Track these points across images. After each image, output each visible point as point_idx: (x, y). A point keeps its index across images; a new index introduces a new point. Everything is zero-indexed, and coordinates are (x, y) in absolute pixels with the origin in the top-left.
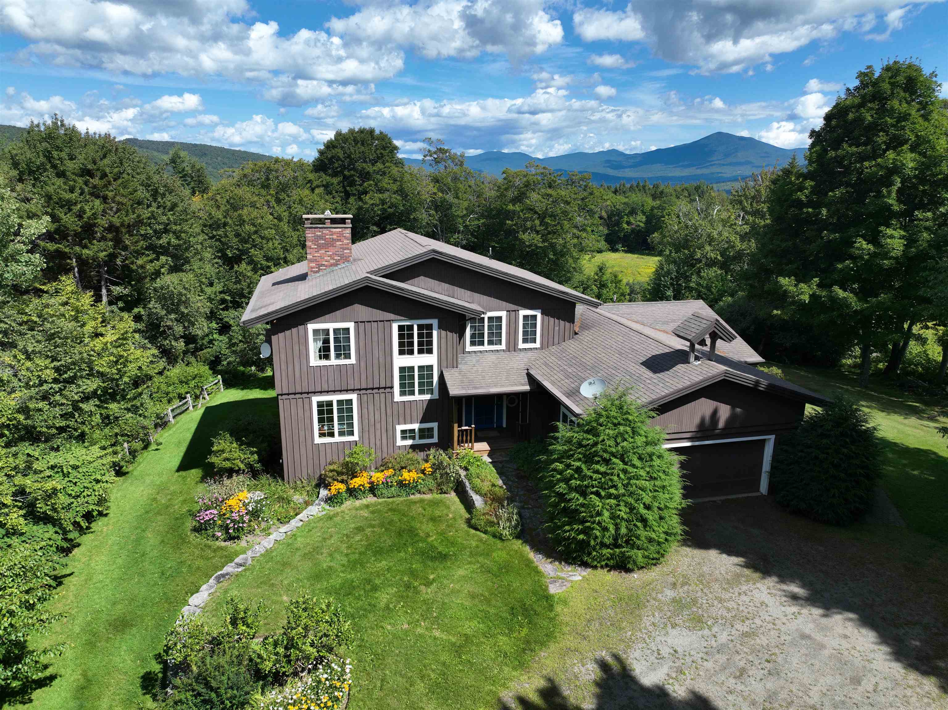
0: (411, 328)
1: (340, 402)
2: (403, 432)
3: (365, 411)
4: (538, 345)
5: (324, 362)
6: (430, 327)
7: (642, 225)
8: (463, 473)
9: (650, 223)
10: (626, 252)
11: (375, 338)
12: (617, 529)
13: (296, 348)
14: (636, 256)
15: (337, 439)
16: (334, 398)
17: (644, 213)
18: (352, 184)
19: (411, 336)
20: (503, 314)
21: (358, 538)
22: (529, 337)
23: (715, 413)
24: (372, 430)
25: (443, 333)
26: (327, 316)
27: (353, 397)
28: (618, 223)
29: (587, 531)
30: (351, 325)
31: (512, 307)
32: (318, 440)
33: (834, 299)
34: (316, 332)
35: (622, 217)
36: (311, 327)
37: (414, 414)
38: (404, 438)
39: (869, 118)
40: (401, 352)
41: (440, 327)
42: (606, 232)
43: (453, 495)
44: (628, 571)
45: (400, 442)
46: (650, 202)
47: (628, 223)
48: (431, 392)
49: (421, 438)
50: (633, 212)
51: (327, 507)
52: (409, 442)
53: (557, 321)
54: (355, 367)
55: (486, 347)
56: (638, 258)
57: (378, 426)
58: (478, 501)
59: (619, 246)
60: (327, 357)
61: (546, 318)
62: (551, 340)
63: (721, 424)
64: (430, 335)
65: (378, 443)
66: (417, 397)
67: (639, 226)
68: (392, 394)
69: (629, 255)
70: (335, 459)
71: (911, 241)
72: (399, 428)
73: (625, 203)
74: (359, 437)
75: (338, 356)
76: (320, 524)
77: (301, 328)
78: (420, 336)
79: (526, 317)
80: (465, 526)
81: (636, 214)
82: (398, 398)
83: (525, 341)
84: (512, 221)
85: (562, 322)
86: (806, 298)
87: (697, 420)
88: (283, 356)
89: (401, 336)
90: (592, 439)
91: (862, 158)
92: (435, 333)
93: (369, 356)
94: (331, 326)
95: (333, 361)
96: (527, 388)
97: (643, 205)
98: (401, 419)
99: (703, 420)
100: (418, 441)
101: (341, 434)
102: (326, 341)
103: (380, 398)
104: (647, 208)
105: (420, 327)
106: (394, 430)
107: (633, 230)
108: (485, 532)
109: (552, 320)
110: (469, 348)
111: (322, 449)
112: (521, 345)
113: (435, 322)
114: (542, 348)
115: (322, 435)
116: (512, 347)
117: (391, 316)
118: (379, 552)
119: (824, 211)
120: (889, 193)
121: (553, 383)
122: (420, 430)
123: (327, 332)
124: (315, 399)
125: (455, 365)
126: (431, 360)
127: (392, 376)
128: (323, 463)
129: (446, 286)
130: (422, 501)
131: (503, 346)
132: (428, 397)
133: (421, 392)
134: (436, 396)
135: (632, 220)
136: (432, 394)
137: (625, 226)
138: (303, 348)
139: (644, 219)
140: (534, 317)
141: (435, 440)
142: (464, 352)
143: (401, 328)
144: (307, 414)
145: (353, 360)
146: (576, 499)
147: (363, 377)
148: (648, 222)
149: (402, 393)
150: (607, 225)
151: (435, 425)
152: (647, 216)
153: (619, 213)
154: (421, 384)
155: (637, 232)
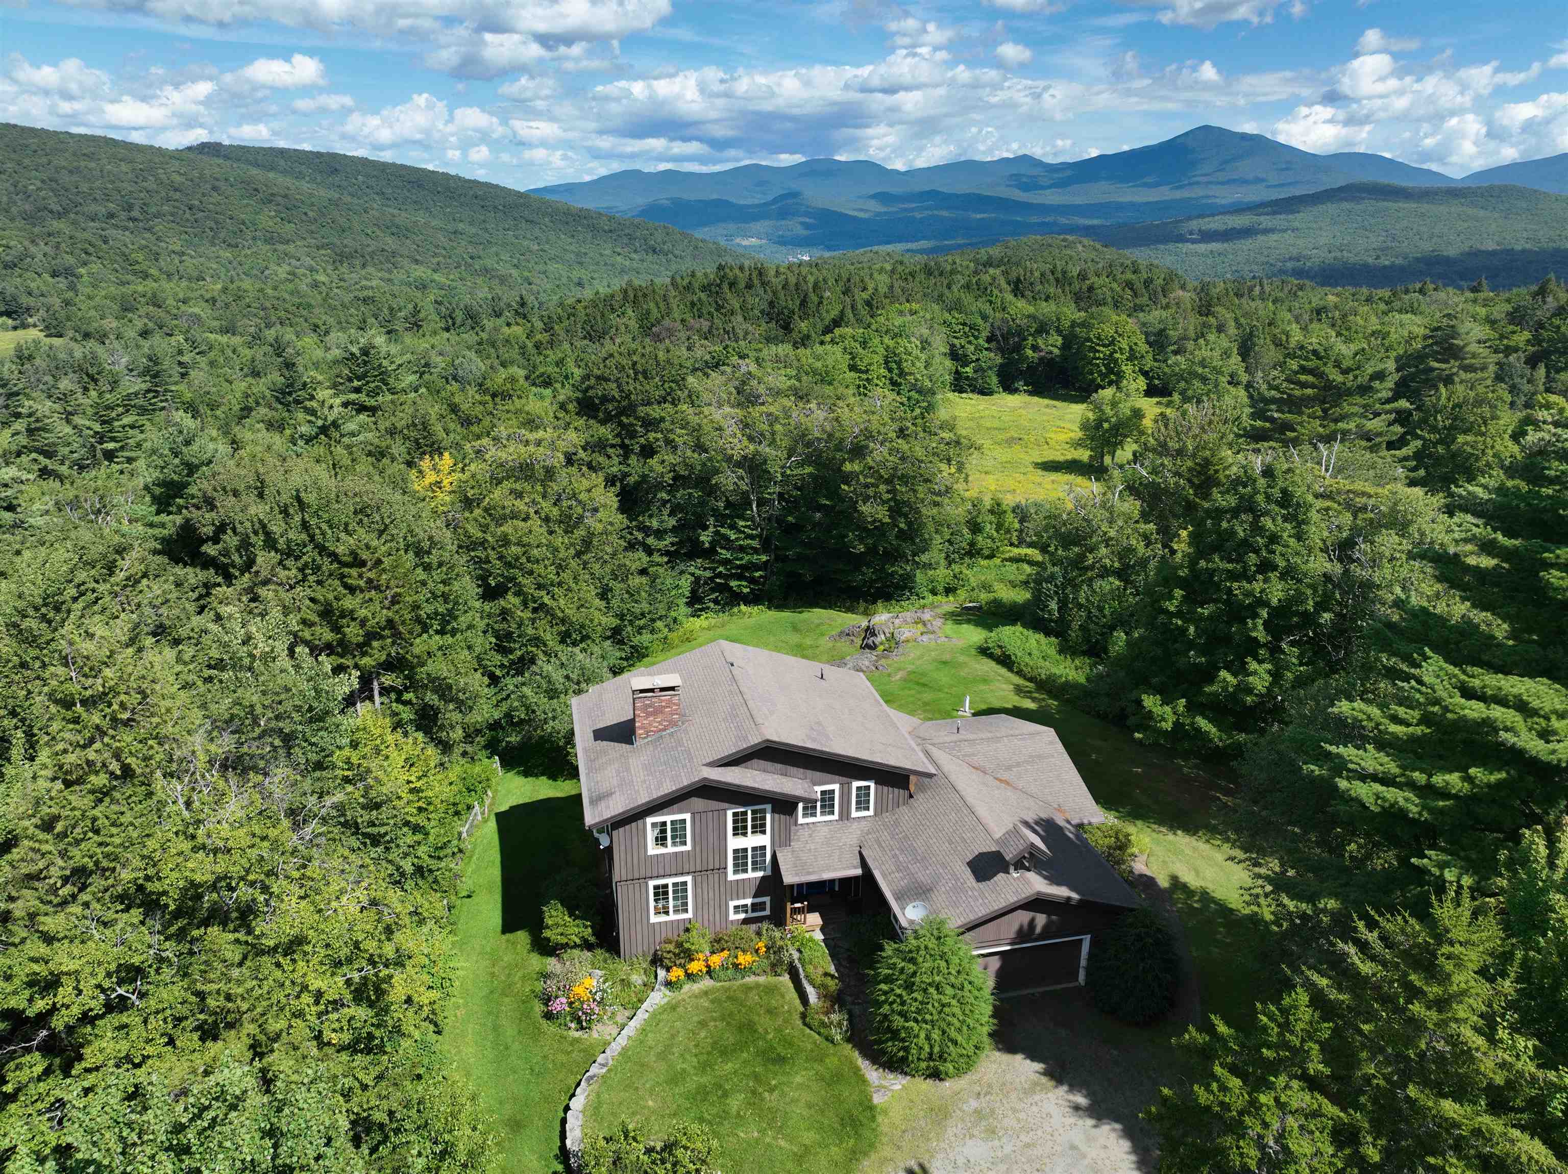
0: (745, 813)
1: (675, 885)
2: (736, 907)
3: (699, 891)
4: (871, 812)
5: (661, 850)
6: (764, 811)
7: (1056, 351)
8: (796, 955)
9: (1070, 348)
10: (1031, 393)
11: (711, 826)
12: (931, 1047)
13: (635, 840)
14: (1046, 401)
15: (672, 917)
16: (670, 881)
17: (1059, 331)
18: (633, 435)
19: (745, 820)
20: (836, 787)
21: (703, 1034)
22: (863, 804)
23: (1032, 921)
24: (706, 908)
25: (776, 815)
26: (665, 811)
27: (688, 879)
28: (1018, 348)
29: (906, 1049)
30: (687, 816)
31: (845, 779)
32: (654, 919)
33: (1197, 730)
34: (654, 825)
35: (1025, 339)
36: (650, 820)
37: (747, 890)
38: (736, 912)
39: (1242, 534)
40: (735, 835)
41: (773, 811)
42: (999, 360)
43: (787, 977)
44: (941, 1080)
45: (733, 917)
46: (1071, 313)
47: (1035, 348)
48: (764, 869)
49: (753, 911)
50: (1042, 329)
51: (668, 993)
52: (742, 916)
53: (890, 789)
54: (691, 853)
55: (819, 818)
56: (1047, 406)
57: (712, 903)
58: (811, 991)
59: (1020, 384)
60: (664, 845)
61: (880, 787)
62: (885, 807)
63: (1038, 930)
64: (764, 818)
65: (712, 918)
66: (750, 874)
67: (1051, 353)
68: (726, 873)
69: (1036, 399)
70: (670, 935)
72: (732, 904)
73: (1029, 316)
74: (693, 914)
75: (674, 844)
76: (665, 1016)
77: (640, 822)
78: (753, 819)
79: (859, 788)
80: (799, 1022)
81: (1048, 333)
82: (731, 877)
83: (858, 809)
84: (849, 486)
85: (896, 790)
86: (1168, 726)
87: (1016, 927)
88: (622, 845)
89: (735, 822)
90: (911, 968)
91: (1234, 576)
92: (768, 816)
93: (704, 842)
94: (668, 818)
95: (670, 848)
96: (859, 872)
97: (1058, 319)
98: (734, 896)
99: (1021, 927)
100: (751, 915)
101: (676, 911)
102: (663, 831)
103: (714, 878)
104: (1066, 324)
105: (754, 812)
106: (727, 906)
107: (1041, 359)
108: (819, 1034)
109: (885, 788)
110: (801, 820)
111: (657, 928)
112: (855, 814)
113: (768, 807)
114: (876, 814)
115: (657, 913)
116: (845, 815)
117: (726, 805)
118: (725, 1053)
119: (1192, 629)
121: (884, 876)
122: (753, 904)
123: (664, 824)
124: (652, 883)
125: (788, 844)
126: (763, 840)
127: (726, 858)
128: (658, 940)
129: (779, 766)
130: (758, 985)
131: (836, 816)
132: (760, 874)
133: (754, 869)
134: (768, 873)
135: (1040, 342)
136: (765, 871)
137: (1029, 352)
138: (641, 839)
139: (1059, 341)
140: (868, 788)
141: (767, 912)
142: (796, 824)
143: (735, 814)
144: (644, 896)
145: (688, 847)
146: (898, 1021)
147: (698, 861)
148: (1065, 347)
149: (736, 872)
150: (1001, 350)
151: (767, 899)
152: (1064, 338)
153: (1020, 333)
154: (754, 863)
155: (1048, 362)
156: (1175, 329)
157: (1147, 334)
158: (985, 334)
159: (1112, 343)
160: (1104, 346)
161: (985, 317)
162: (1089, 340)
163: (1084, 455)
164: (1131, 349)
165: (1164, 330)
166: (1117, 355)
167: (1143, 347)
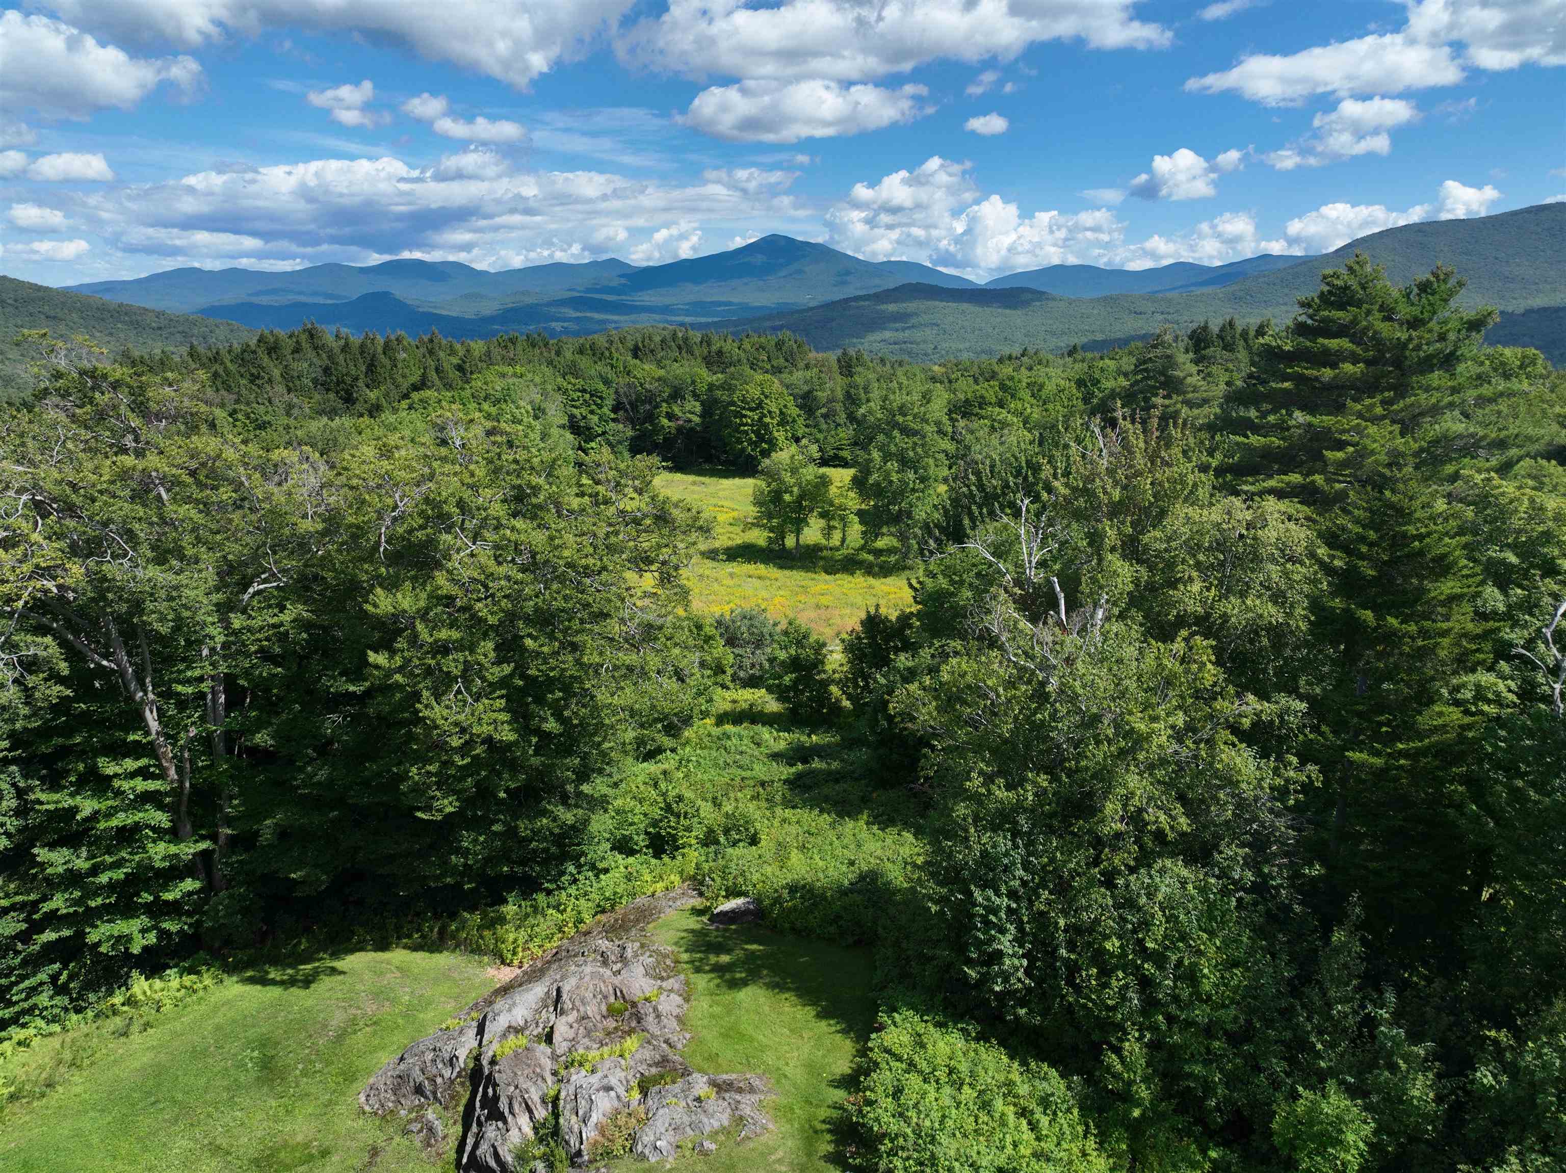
7: (696, 419)
9: (711, 415)
10: (671, 470)
14: (691, 478)
17: (696, 396)
28: (651, 417)
35: (657, 406)
42: (630, 433)
46: (706, 377)
47: (670, 416)
50: (676, 395)
56: (694, 483)
67: (690, 421)
69: (678, 476)
73: (659, 379)
81: (683, 398)
84: (392, 653)
97: (693, 382)
104: (702, 388)
107: (679, 429)
135: (676, 410)
137: (665, 422)
139: (698, 409)
148: (706, 413)
150: (632, 421)
152: (703, 404)
153: (650, 398)
155: (687, 433)
156: (824, 390)
157: (795, 397)
158: (609, 402)
159: (760, 406)
160: (751, 409)
161: (607, 382)
162: (733, 403)
163: (759, 537)
164: (781, 413)
165: (810, 392)
166: (767, 420)
167: (794, 411)
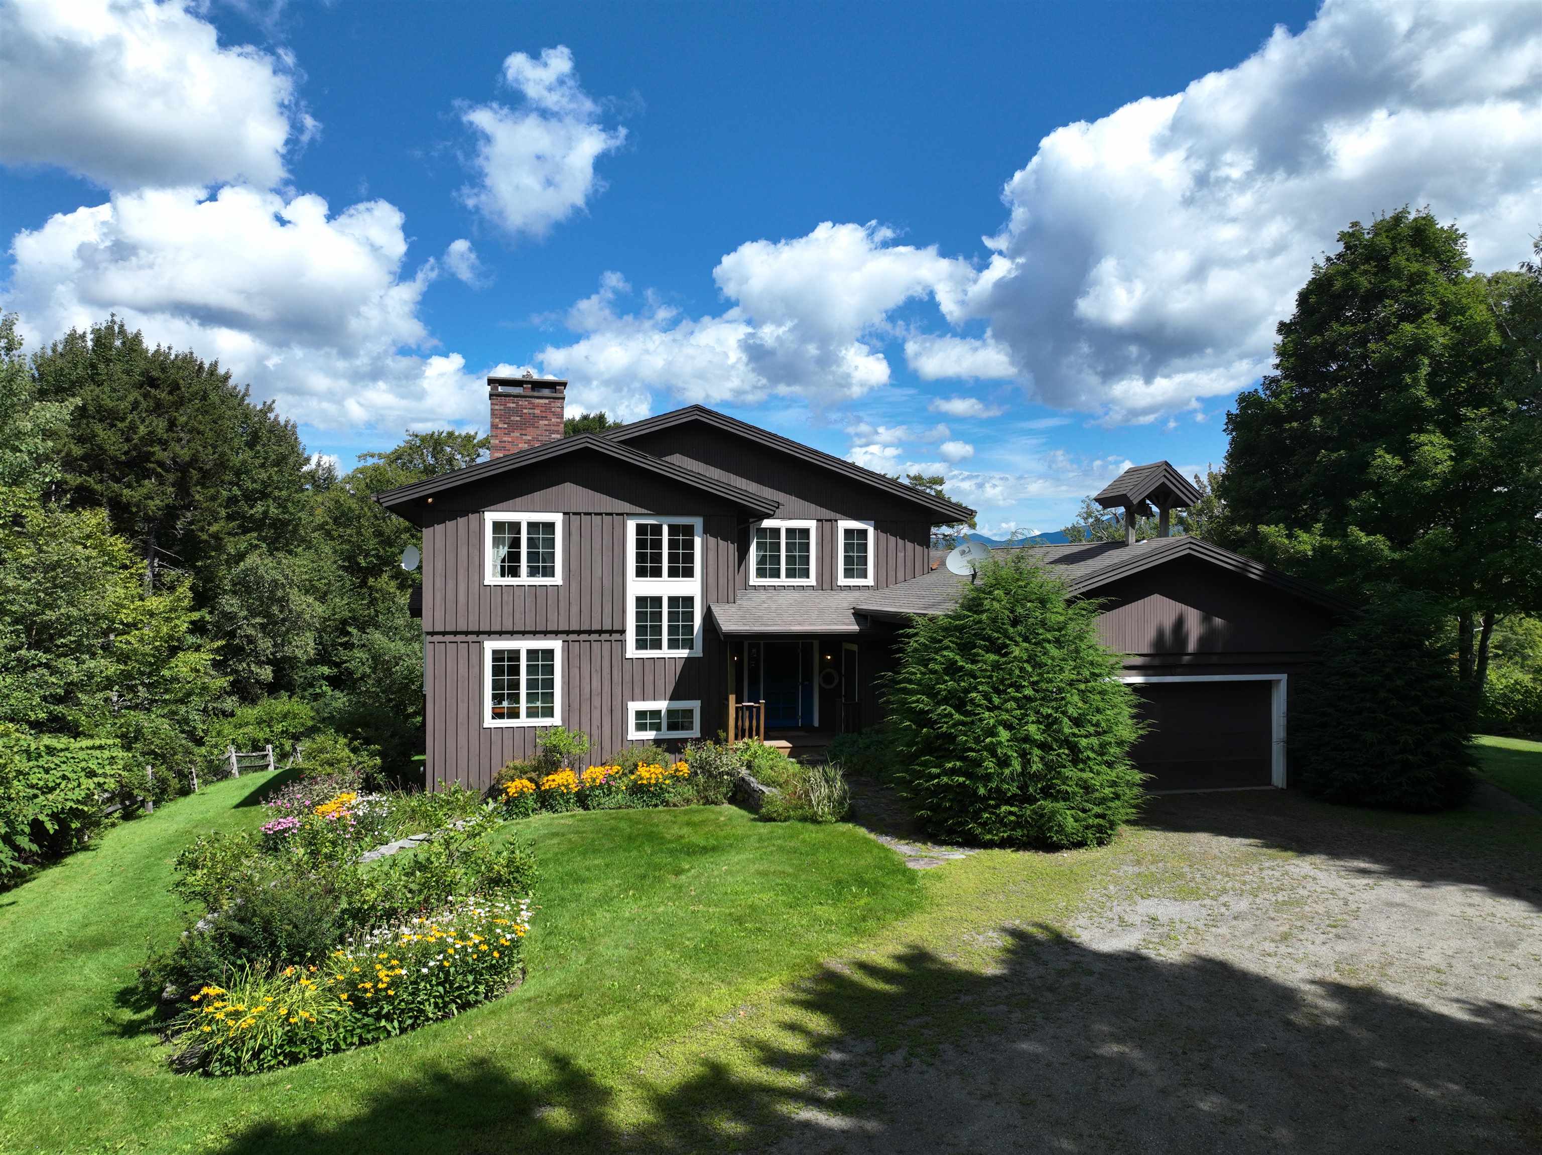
0: (657, 530)
1: (532, 654)
2: (640, 714)
3: (575, 672)
4: (870, 581)
5: (509, 581)
6: (689, 531)
8: (744, 771)
11: (597, 545)
13: (463, 552)
15: (523, 721)
16: (523, 645)
19: (658, 544)
20: (811, 525)
22: (855, 566)
23: (1179, 623)
24: (586, 708)
25: (712, 540)
26: (518, 500)
27: (556, 645)
30: (557, 518)
31: (826, 513)
32: (489, 722)
33: (1353, 549)
34: (498, 527)
36: (491, 517)
37: (660, 683)
38: (640, 727)
40: (641, 572)
41: (706, 531)
43: (727, 805)
44: (1052, 847)
45: (633, 734)
48: (689, 644)
49: (672, 727)
52: (650, 735)
53: (900, 542)
54: (561, 591)
55: (783, 580)
57: (596, 702)
58: (772, 792)
60: (514, 572)
61: (883, 536)
62: (892, 573)
63: (1192, 646)
64: (690, 545)
65: (595, 732)
66: (665, 652)
68: (623, 642)
70: (519, 758)
71: (1461, 453)
72: (634, 707)
74: (563, 720)
75: (533, 572)
77: (473, 517)
78: (673, 544)
79: (848, 533)
82: (631, 651)
83: (849, 573)
85: (909, 545)
86: (1307, 550)
87: (1150, 634)
88: (440, 565)
89: (640, 544)
92: (698, 541)
93: (586, 574)
94: (524, 518)
95: (524, 579)
96: (854, 627)
98: (638, 691)
99: (1160, 634)
100: (666, 734)
101: (531, 713)
102: (514, 543)
103: (601, 649)
105: (673, 529)
106: (624, 710)
108: (786, 819)
109: (892, 539)
110: (754, 580)
111: (496, 738)
112: (842, 581)
113: (697, 522)
114: (877, 587)
115: (497, 715)
116: (827, 582)
117: (627, 507)
119: (1317, 421)
120: (1416, 381)
122: (670, 712)
123: (515, 527)
124: (490, 646)
125: (731, 599)
126: (690, 587)
127: (624, 611)
131: (812, 581)
132: (684, 653)
133: (673, 644)
134: (698, 652)
136: (691, 648)
138: (474, 553)
140: (863, 533)
141: (696, 732)
142: (746, 586)
143: (641, 529)
144: (475, 671)
145: (558, 579)
147: (575, 609)
149: (641, 644)
151: (695, 705)
154: (672, 630)
